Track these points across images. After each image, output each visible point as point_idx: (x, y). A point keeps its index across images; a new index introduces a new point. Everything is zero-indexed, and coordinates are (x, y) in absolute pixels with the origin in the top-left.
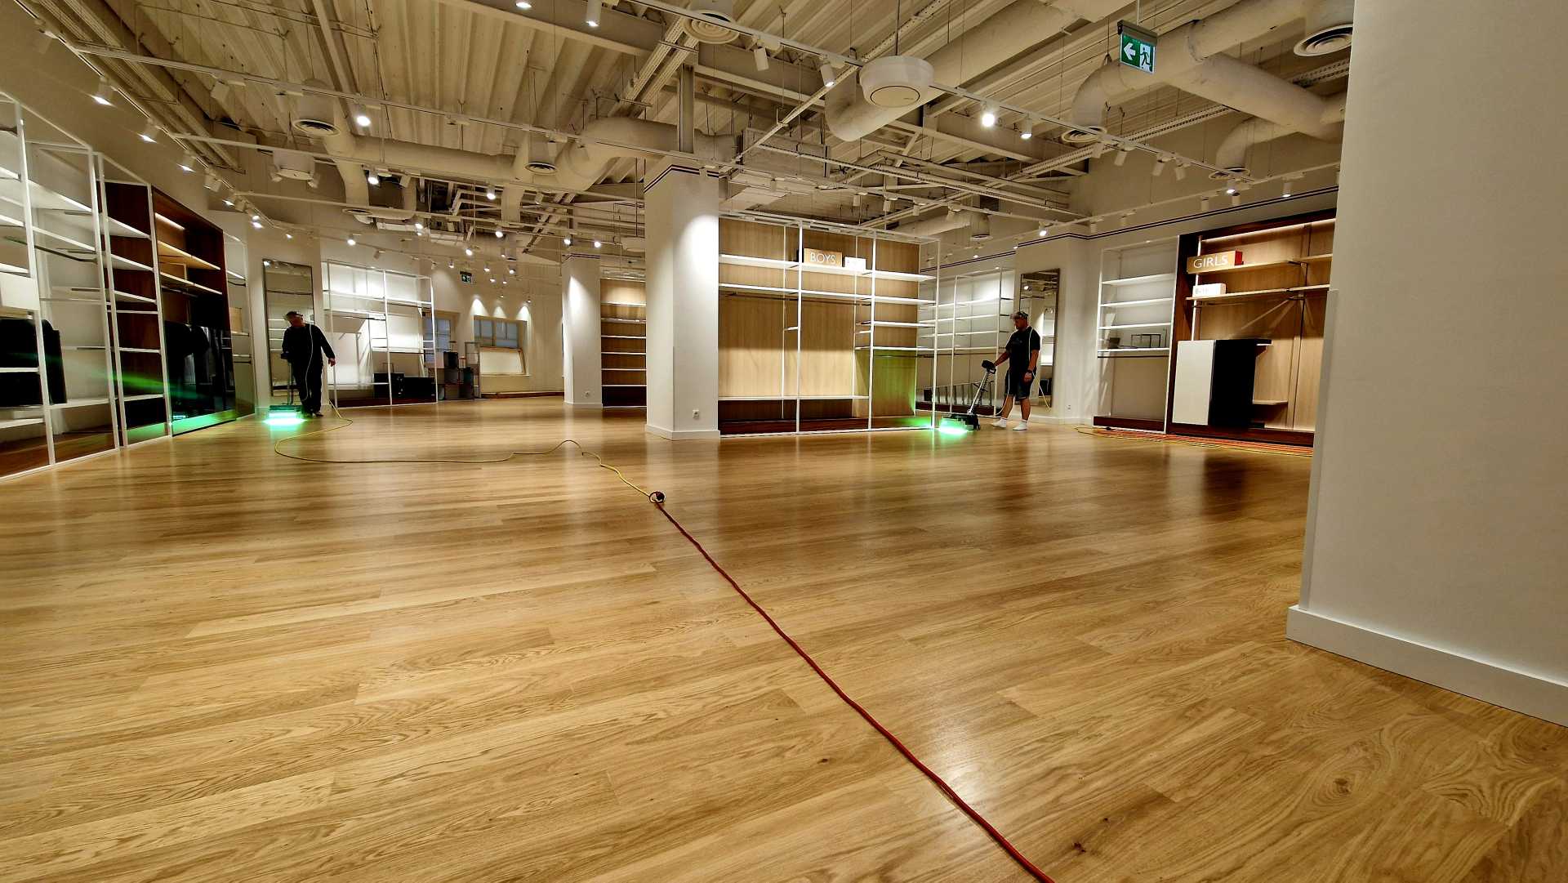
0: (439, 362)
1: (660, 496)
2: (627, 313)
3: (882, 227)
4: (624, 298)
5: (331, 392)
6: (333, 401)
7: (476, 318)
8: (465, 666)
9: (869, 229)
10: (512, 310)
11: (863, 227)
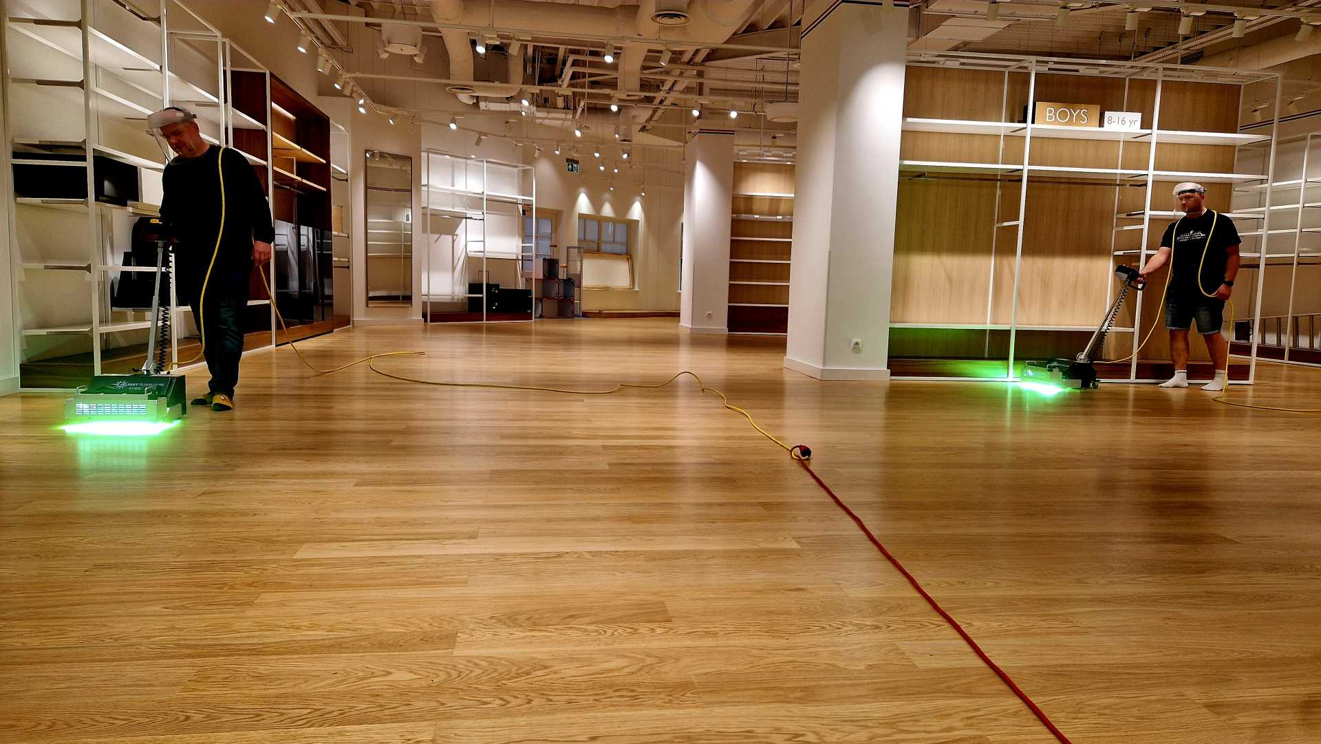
0: (537, 271)
1: (806, 451)
2: (766, 207)
3: (1174, 61)
4: (764, 188)
5: (425, 304)
6: (424, 316)
7: (581, 216)
8: (570, 632)
9: (1150, 65)
10: (622, 206)
11: (1141, 63)
